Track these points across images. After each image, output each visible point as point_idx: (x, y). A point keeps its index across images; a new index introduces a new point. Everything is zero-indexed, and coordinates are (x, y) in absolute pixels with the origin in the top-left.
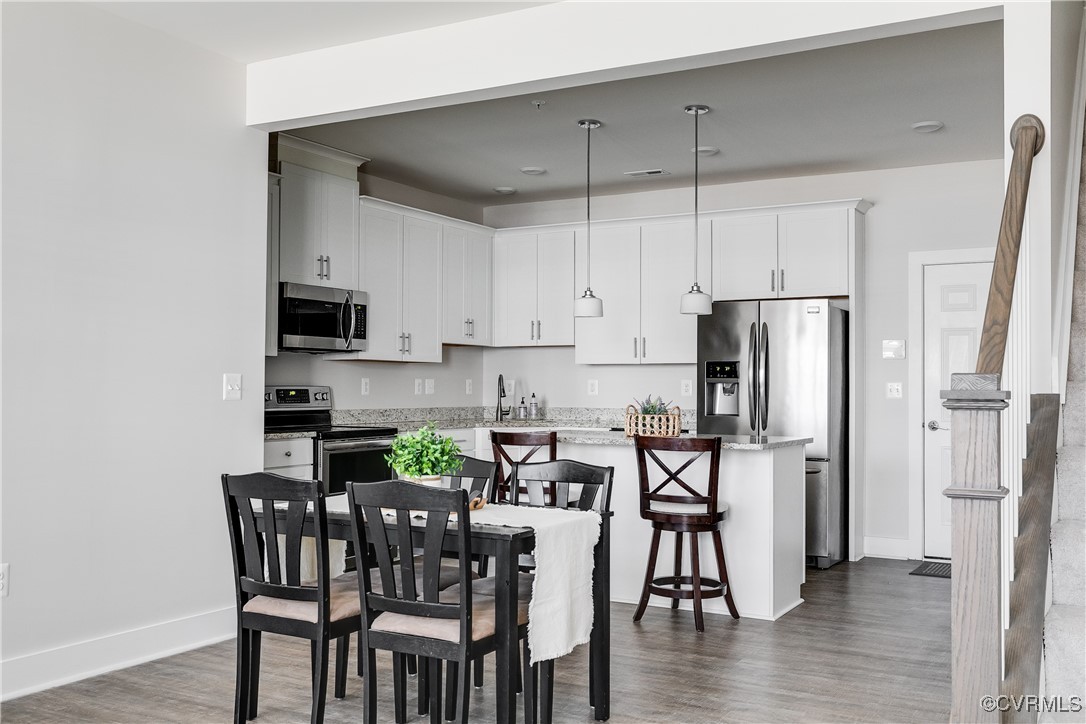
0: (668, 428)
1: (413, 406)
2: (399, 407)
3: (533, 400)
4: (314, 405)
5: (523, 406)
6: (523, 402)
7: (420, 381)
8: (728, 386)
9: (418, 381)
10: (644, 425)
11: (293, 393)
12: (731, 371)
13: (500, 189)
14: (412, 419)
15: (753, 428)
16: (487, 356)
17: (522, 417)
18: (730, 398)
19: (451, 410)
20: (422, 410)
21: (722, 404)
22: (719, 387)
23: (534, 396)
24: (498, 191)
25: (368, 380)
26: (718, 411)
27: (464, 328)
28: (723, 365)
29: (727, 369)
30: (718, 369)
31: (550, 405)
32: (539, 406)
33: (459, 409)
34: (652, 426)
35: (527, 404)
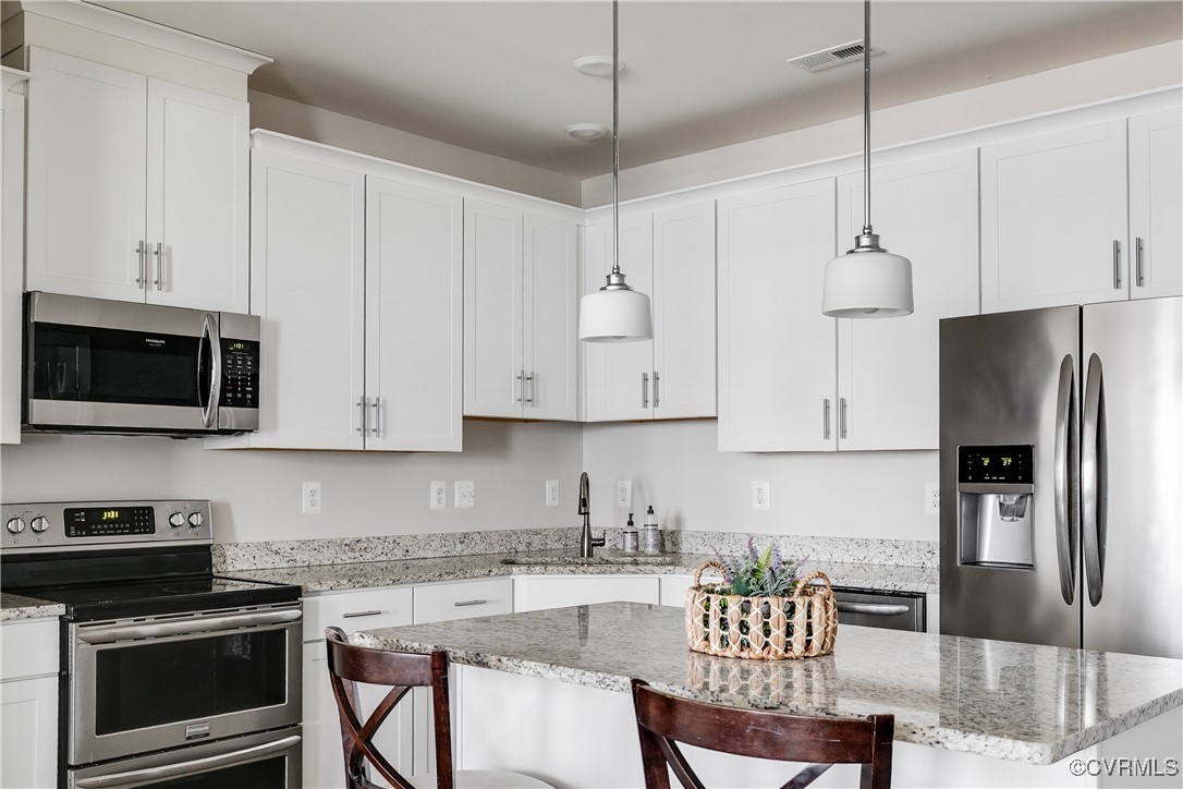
0: (789, 632)
1: (422, 530)
2: (391, 532)
3: (650, 519)
4: (163, 537)
5: (630, 529)
6: (631, 523)
7: (442, 484)
8: (1012, 500)
9: (434, 486)
10: (724, 624)
11: (113, 515)
12: (1016, 467)
13: (574, 128)
14: (421, 554)
15: (1069, 599)
16: (589, 439)
17: (629, 550)
18: (1015, 527)
19: (509, 535)
20: (444, 538)
21: (997, 540)
22: (991, 503)
23: (651, 511)
24: (573, 134)
25: (316, 486)
26: (988, 554)
27: (515, 388)
28: (996, 452)
29: (1007, 461)
30: (986, 462)
31: (690, 526)
32: (660, 528)
33: (528, 532)
34: (744, 627)
35: (639, 525)
